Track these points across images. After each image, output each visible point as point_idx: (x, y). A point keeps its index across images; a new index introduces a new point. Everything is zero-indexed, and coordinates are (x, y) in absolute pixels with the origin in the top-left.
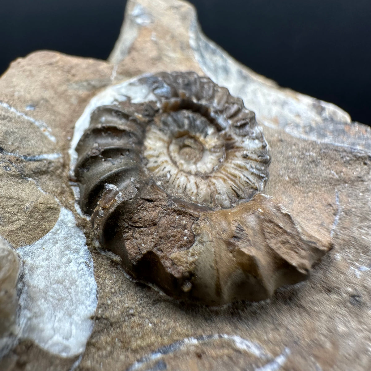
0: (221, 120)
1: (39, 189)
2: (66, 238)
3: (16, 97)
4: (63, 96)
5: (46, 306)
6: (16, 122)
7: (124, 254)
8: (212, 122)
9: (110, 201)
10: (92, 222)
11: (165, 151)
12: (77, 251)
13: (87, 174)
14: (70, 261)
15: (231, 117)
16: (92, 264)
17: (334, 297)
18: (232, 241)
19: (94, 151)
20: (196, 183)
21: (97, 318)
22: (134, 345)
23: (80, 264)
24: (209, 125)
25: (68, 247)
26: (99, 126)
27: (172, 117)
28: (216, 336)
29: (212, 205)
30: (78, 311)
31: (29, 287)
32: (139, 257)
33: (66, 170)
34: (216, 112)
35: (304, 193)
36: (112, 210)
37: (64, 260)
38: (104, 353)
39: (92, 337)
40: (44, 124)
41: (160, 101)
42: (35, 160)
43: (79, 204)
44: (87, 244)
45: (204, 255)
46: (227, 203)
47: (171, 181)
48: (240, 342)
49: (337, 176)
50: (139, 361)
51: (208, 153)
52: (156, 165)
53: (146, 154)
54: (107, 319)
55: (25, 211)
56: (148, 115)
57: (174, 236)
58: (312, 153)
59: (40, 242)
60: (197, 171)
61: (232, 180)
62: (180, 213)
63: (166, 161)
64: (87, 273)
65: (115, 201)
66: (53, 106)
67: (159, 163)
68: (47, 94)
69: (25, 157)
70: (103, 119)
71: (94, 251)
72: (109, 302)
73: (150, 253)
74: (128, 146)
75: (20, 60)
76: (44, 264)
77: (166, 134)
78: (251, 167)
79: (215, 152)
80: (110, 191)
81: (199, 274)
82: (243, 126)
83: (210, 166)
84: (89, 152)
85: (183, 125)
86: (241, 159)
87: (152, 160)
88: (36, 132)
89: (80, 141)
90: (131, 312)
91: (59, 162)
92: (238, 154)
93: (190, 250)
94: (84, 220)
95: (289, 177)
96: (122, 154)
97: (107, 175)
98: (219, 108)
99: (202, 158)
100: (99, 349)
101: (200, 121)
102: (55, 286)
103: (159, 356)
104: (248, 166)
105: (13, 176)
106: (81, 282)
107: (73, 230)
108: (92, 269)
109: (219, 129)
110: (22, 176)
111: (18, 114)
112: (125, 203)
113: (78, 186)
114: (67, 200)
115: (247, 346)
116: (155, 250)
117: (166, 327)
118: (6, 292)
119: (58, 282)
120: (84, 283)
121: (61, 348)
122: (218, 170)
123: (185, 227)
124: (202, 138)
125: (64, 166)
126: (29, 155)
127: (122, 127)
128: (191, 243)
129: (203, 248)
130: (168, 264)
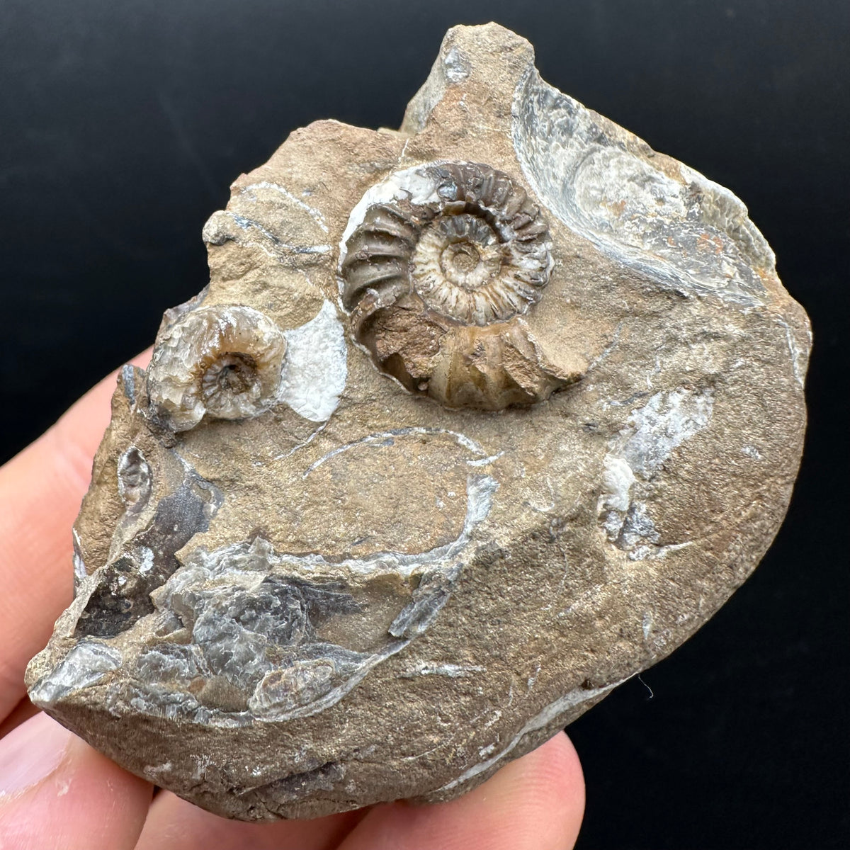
0: (506, 232)
1: (308, 280)
2: (326, 328)
3: (293, 180)
4: (341, 179)
5: (302, 380)
6: (292, 211)
7: (374, 351)
8: (496, 231)
9: (369, 304)
10: (352, 318)
11: (436, 258)
12: (334, 340)
13: (353, 274)
14: (327, 347)
15: (518, 229)
16: (346, 353)
17: (569, 421)
18: (471, 357)
19: (363, 255)
20: (457, 297)
21: (343, 397)
22: (370, 423)
23: (335, 351)
24: (492, 234)
25: (327, 336)
26: (372, 228)
27: (453, 220)
28: (443, 431)
29: (467, 320)
30: (328, 389)
31: (290, 363)
32: (387, 356)
33: (335, 264)
34: (503, 222)
35: (581, 319)
36: (369, 313)
37: (322, 346)
38: (345, 424)
39: (336, 411)
40: (319, 212)
41: (443, 202)
42: (306, 252)
43: (342, 298)
44: (344, 335)
45: (441, 364)
46: (482, 321)
47: (432, 292)
48: (462, 439)
49: (627, 307)
50: (372, 436)
51: (482, 264)
52: (422, 273)
53: (415, 259)
54: (351, 399)
55: (293, 301)
56: (425, 219)
57: (421, 344)
58: (607, 277)
59: (302, 328)
60: (465, 283)
61: (494, 299)
62: (431, 324)
63: (434, 270)
64: (341, 360)
65: (373, 306)
66: (330, 191)
67: (426, 271)
68: (325, 177)
69: (298, 249)
70: (378, 220)
71: (349, 342)
72: (355, 387)
73: (396, 354)
74: (397, 254)
75: (300, 130)
76: (305, 347)
77: (441, 239)
78: (520, 289)
79: (489, 265)
80: (371, 295)
81: (435, 378)
82: (528, 242)
83: (479, 279)
84: (357, 254)
85: (463, 231)
86: (512, 278)
87: (420, 267)
88: (309, 221)
89: (351, 237)
90: (374, 398)
91: (329, 255)
92: (511, 273)
93: (433, 358)
94: (345, 314)
95: (571, 300)
96: (389, 261)
97: (371, 280)
98: (508, 218)
99: (475, 268)
100: (341, 421)
101: (484, 228)
102: (311, 366)
103: (390, 435)
104: (516, 288)
105: (284, 267)
106: (334, 367)
107: (333, 322)
108: (345, 357)
109: (501, 240)
110: (293, 268)
111: (295, 201)
112: (382, 309)
113: (343, 281)
114: (331, 292)
115: (468, 443)
116: (401, 352)
117: (401, 415)
118: (275, 366)
119: (314, 363)
120: (337, 368)
121: (311, 413)
122: (485, 287)
123: (433, 337)
124: (480, 248)
125: (333, 259)
126: (301, 247)
127: (394, 233)
128: (435, 352)
129: (443, 359)
130: (410, 365)
